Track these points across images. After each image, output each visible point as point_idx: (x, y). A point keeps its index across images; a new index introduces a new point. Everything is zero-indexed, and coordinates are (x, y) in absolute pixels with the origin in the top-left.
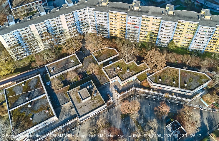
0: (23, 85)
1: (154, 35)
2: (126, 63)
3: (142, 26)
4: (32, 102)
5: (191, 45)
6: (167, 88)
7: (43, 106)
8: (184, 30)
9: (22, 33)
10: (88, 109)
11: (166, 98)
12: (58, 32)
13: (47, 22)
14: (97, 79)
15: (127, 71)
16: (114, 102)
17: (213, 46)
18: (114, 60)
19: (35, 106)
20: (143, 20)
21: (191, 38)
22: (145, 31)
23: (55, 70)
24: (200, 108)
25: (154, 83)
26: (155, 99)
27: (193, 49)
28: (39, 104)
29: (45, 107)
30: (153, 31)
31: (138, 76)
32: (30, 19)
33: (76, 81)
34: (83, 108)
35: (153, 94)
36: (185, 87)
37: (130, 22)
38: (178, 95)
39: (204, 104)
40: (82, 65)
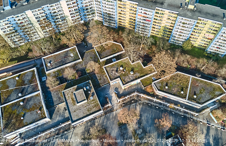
0: (17, 79)
1: (168, 31)
2: (131, 63)
3: (154, 19)
4: (25, 99)
6: (174, 98)
7: (36, 105)
8: (204, 29)
9: (18, 19)
10: (82, 113)
11: (170, 108)
12: (58, 18)
13: (45, 7)
14: (96, 78)
15: (131, 72)
18: (118, 58)
19: (28, 104)
20: (157, 13)
21: (211, 39)
22: (158, 25)
23: (52, 64)
24: (208, 125)
25: (159, 90)
27: (212, 51)
28: (32, 103)
29: (38, 106)
32: (26, 3)
33: (74, 79)
34: (77, 111)
36: (194, 100)
37: (141, 14)
38: (184, 107)
39: (213, 119)
40: (82, 61)
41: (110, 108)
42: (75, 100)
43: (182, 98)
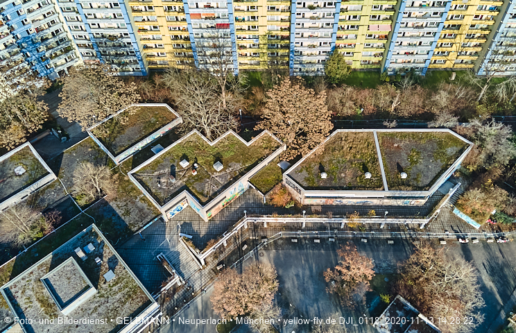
1: (279, 45)
2: (209, 143)
3: (237, 20)
5: (391, 57)
6: (351, 197)
8: (363, 13)
11: (352, 229)
14: (115, 214)
15: (214, 167)
16: (187, 281)
17: (449, 49)
18: (166, 140)
21: (386, 37)
22: (251, 34)
24: (460, 240)
25: (306, 188)
26: (319, 241)
27: (397, 66)
30: (274, 33)
31: (255, 176)
33: (38, 239)
35: (310, 225)
36: (403, 184)
37: (197, 10)
38: (387, 213)
39: (465, 223)
40: (56, 178)
41: (181, 292)
42: (52, 301)
43: (373, 188)
